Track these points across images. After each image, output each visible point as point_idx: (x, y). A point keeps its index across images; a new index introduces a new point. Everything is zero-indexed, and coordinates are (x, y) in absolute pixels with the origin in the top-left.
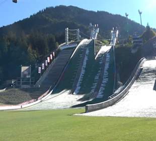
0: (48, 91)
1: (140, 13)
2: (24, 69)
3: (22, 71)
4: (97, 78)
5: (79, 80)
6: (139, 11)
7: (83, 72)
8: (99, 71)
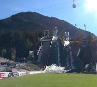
0: (45, 66)
1: (85, 26)
2: (31, 52)
3: (30, 53)
4: (67, 59)
5: (59, 60)
6: (84, 25)
7: (59, 55)
8: (68, 55)
